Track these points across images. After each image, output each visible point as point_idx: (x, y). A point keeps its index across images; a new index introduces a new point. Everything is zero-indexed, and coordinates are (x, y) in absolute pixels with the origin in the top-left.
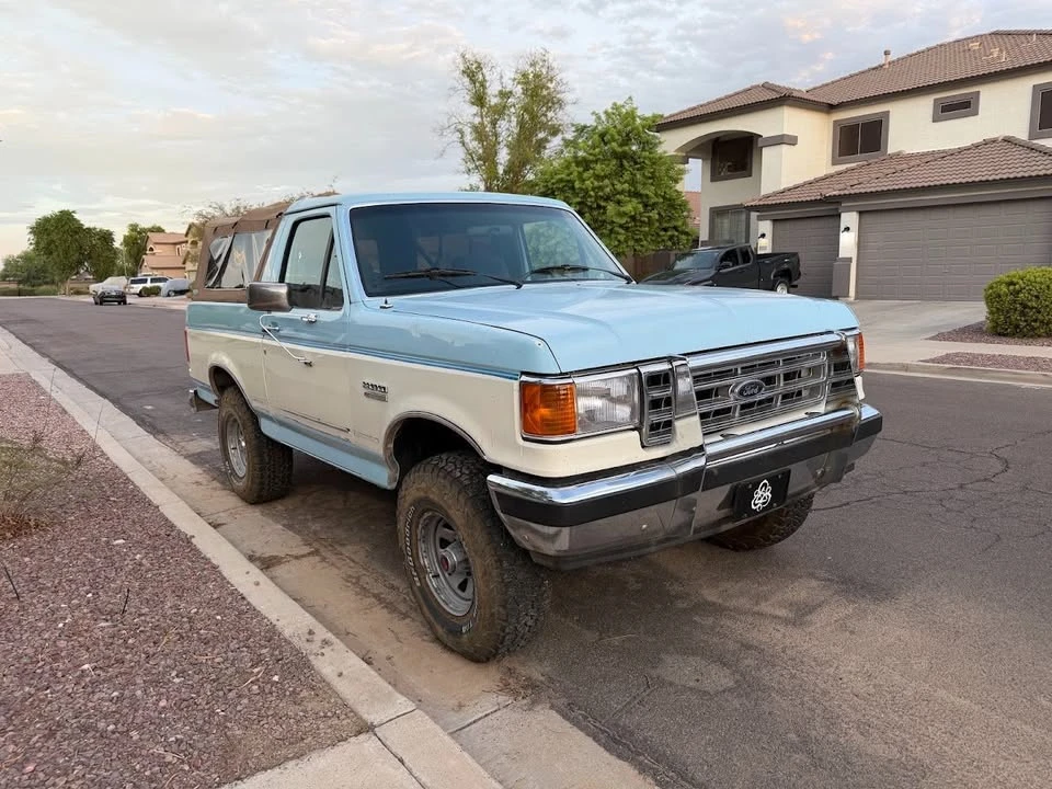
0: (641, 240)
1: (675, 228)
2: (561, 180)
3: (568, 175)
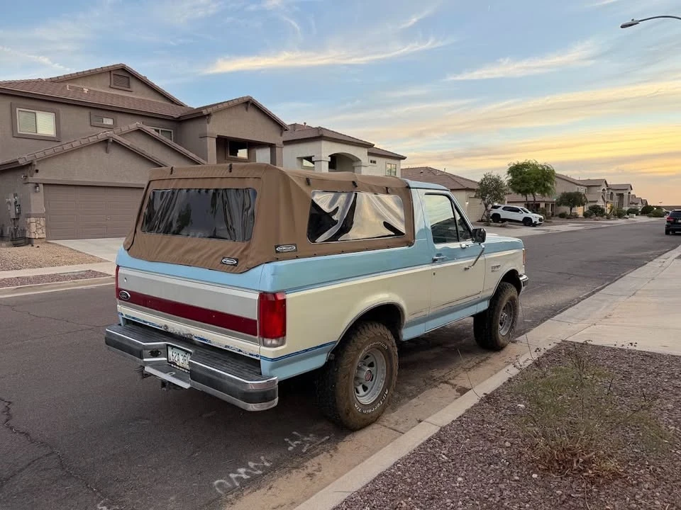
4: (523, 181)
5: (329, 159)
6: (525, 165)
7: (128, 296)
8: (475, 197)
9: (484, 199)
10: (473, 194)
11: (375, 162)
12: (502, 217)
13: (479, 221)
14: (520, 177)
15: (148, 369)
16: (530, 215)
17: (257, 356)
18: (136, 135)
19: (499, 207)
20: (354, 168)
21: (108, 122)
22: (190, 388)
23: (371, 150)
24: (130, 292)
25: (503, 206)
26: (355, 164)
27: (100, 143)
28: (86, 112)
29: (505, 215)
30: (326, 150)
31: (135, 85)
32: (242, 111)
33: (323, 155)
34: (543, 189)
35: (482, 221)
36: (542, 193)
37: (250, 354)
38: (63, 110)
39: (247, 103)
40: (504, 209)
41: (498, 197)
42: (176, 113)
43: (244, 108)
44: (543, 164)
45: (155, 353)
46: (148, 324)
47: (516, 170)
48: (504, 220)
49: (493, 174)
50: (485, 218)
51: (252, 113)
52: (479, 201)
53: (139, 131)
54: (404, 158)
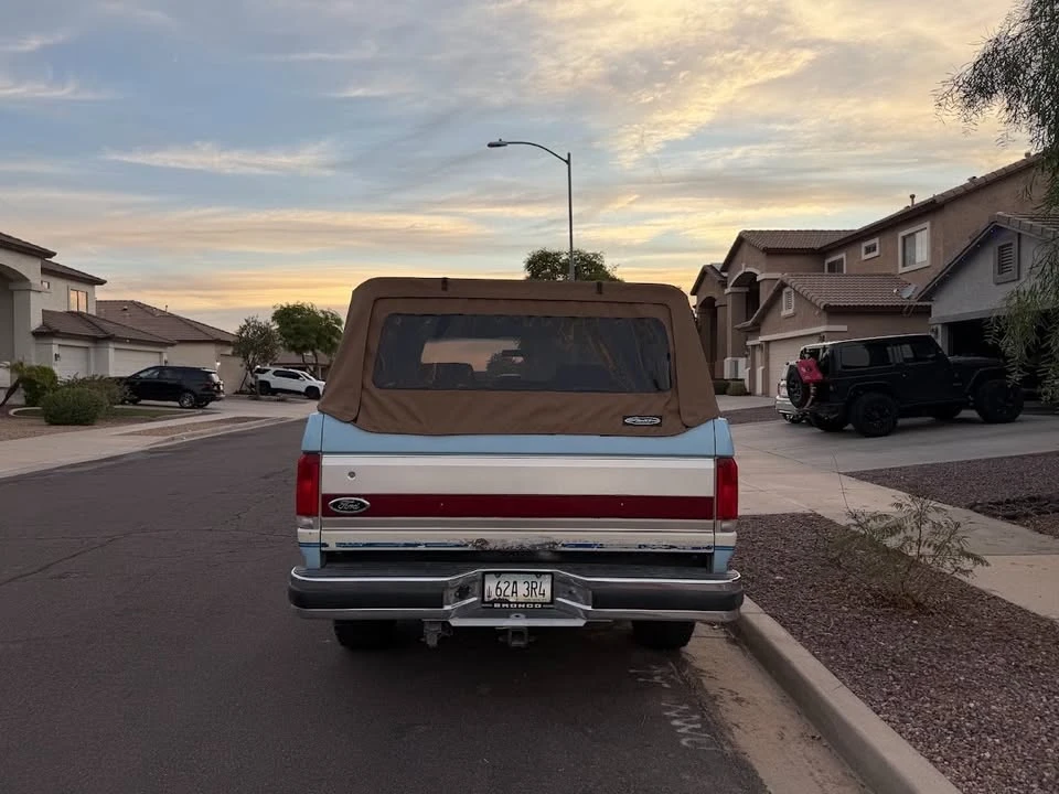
4: (299, 333)
6: (298, 309)
7: (363, 505)
8: (234, 354)
9: (246, 358)
10: (229, 351)
12: (272, 386)
13: (237, 393)
14: (293, 326)
15: (455, 622)
16: (314, 382)
17: (709, 548)
19: (268, 370)
20: (12, 293)
22: (586, 624)
24: (365, 496)
25: (273, 369)
26: (12, 287)
29: (277, 383)
34: (328, 345)
35: (241, 392)
36: (328, 351)
37: (694, 548)
40: (276, 373)
41: (267, 357)
44: (325, 310)
45: (463, 592)
46: (422, 548)
47: (286, 315)
48: (276, 391)
49: (259, 320)
50: (244, 389)
52: (240, 360)
54: (102, 282)
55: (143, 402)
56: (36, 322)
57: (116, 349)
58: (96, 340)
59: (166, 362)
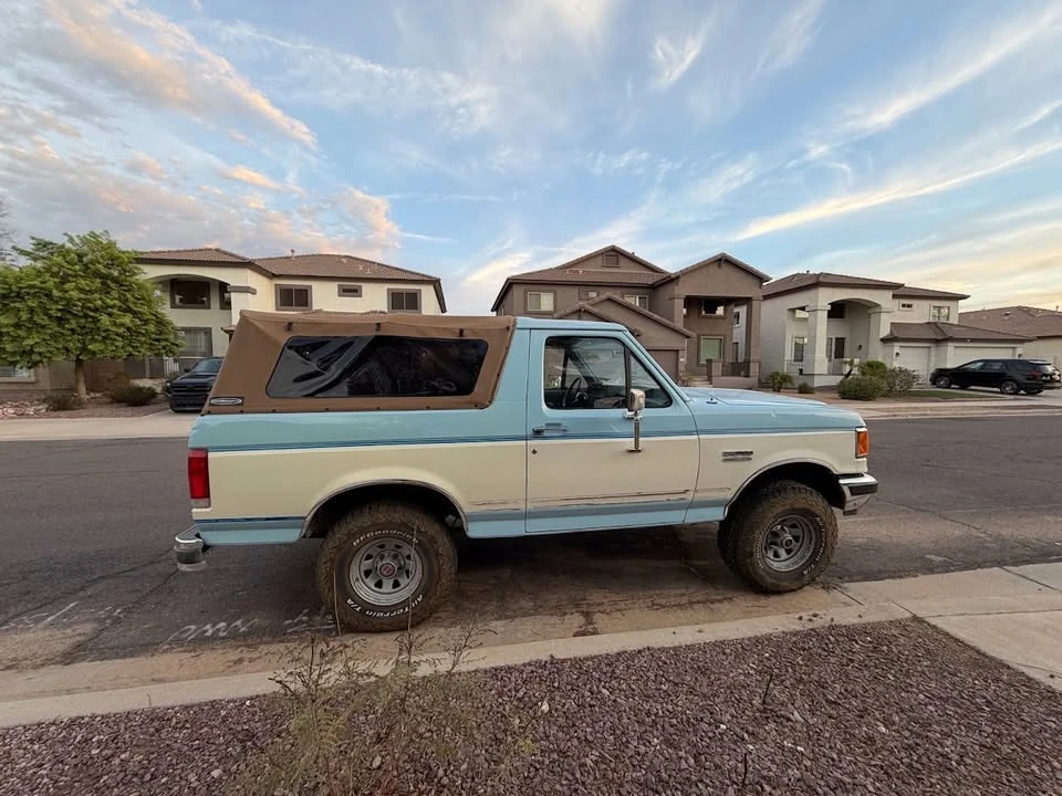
0: (137, 347)
1: (166, 340)
2: (33, 287)
3: (41, 283)
5: (829, 307)
11: (909, 306)
18: (609, 305)
20: (870, 315)
21: (593, 295)
23: (898, 292)
26: (870, 311)
27: (575, 312)
28: (576, 289)
30: (826, 298)
31: (623, 261)
32: (714, 269)
33: (819, 304)
38: (560, 290)
39: (720, 260)
42: (651, 279)
43: (716, 265)
51: (726, 269)
53: (609, 300)
54: (964, 297)
55: (973, 387)
56: (885, 331)
57: (956, 347)
58: (937, 341)
59: (1020, 355)
